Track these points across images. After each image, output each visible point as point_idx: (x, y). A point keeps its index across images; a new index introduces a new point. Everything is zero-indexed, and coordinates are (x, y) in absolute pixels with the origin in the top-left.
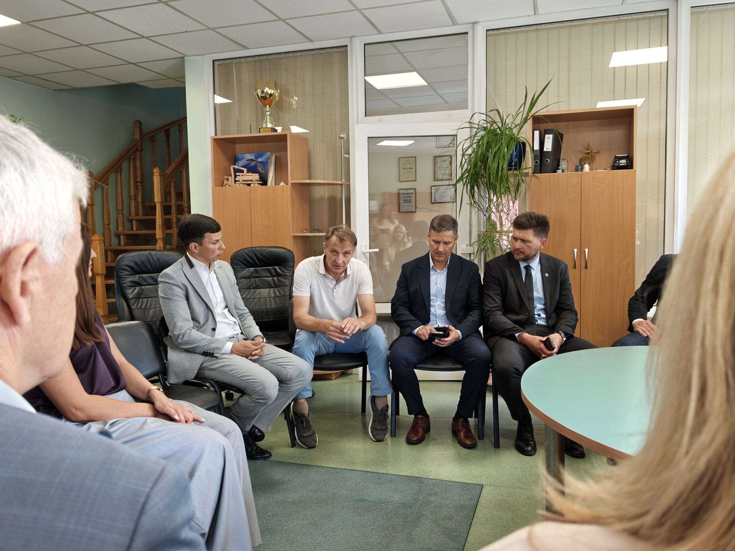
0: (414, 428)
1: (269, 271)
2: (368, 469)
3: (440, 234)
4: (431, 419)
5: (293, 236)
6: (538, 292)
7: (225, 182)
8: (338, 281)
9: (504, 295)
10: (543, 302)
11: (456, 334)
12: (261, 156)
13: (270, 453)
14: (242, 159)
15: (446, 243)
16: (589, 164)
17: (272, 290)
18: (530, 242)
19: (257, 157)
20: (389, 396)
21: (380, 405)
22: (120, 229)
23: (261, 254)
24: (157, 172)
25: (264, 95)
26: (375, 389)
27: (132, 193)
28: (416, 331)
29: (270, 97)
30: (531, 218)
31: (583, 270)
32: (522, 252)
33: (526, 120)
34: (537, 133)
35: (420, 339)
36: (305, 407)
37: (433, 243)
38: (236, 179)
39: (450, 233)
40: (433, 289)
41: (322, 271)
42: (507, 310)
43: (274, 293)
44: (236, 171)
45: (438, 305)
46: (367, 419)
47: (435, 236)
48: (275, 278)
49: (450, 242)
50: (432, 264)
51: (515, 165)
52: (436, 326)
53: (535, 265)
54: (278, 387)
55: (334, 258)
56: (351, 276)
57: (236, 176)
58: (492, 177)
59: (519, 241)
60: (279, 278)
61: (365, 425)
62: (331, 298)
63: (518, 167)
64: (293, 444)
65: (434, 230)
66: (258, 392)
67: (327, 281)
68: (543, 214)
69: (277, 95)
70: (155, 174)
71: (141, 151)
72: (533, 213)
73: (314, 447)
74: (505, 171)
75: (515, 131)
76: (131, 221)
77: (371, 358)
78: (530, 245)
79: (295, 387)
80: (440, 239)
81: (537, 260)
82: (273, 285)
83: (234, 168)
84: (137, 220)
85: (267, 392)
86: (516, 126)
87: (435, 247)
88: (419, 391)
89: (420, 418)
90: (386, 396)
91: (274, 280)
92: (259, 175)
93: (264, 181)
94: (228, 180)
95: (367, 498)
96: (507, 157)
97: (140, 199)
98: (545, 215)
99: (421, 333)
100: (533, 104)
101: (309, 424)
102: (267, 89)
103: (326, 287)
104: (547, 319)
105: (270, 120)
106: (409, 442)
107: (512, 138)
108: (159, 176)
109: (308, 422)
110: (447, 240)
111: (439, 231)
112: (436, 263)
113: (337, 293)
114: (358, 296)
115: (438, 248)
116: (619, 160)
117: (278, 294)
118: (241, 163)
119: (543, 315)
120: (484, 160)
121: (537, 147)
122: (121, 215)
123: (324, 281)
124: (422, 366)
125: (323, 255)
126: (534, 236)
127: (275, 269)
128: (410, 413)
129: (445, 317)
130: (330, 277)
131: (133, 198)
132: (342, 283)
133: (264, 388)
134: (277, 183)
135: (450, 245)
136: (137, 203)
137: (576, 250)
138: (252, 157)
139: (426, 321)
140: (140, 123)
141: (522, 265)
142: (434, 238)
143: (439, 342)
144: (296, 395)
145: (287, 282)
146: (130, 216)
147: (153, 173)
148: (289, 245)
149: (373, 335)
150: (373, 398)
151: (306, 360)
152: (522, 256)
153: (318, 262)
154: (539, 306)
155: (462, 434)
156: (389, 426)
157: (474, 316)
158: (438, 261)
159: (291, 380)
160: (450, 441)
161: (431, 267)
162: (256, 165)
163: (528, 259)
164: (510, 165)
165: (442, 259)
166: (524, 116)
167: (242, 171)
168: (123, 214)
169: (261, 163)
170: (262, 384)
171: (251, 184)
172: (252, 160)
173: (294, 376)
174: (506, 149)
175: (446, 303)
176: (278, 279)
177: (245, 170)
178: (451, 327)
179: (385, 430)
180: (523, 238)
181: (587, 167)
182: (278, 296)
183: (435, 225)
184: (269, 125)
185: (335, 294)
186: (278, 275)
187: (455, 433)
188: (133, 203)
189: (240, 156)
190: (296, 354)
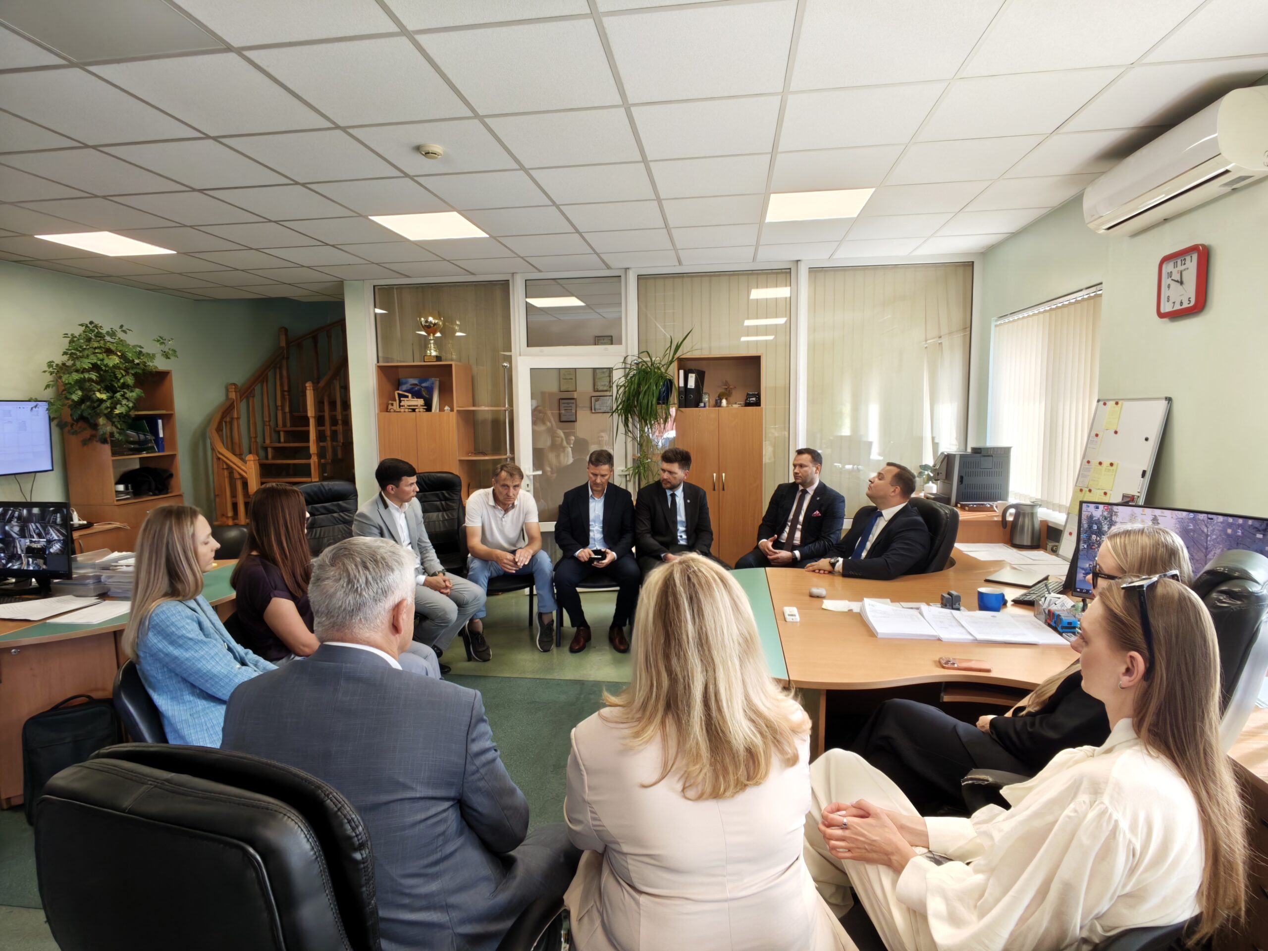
0: (576, 639)
1: (437, 495)
2: (538, 677)
3: (598, 467)
4: (591, 628)
5: (460, 461)
6: (681, 516)
7: (390, 407)
8: (506, 511)
9: (653, 520)
10: (685, 525)
11: (612, 555)
12: (425, 380)
13: (449, 668)
14: (406, 383)
15: (603, 476)
16: (726, 399)
17: (440, 514)
18: (676, 473)
19: (421, 382)
20: (554, 613)
21: (546, 620)
22: (268, 441)
23: (429, 480)
24: (310, 386)
25: (427, 324)
26: (542, 607)
27: (279, 403)
28: (577, 553)
29: (434, 326)
30: (677, 453)
31: (721, 491)
32: (669, 482)
33: (671, 362)
34: (682, 372)
35: (580, 561)
36: (480, 626)
37: (591, 475)
38: (401, 404)
39: (606, 467)
40: (592, 516)
41: (492, 502)
42: (655, 533)
43: (443, 516)
44: (400, 396)
45: (597, 530)
46: (535, 631)
47: (593, 469)
48: (443, 503)
49: (606, 475)
50: (590, 493)
51: (664, 400)
52: (595, 549)
53: (679, 493)
54: (457, 611)
55: (505, 492)
56: (518, 506)
57: (400, 401)
58: (643, 411)
59: (667, 473)
60: (448, 502)
61: (532, 638)
62: (500, 527)
63: (666, 401)
64: (470, 658)
65: (593, 464)
66: (440, 616)
67: (497, 512)
68: (686, 450)
69: (441, 323)
70: (308, 388)
71: (288, 358)
72: (678, 449)
73: (489, 660)
74: (654, 407)
75: (663, 370)
76: (278, 432)
77: (537, 579)
78: (676, 476)
79: (471, 610)
80: (597, 472)
81: (681, 488)
82: (441, 508)
83: (399, 394)
84: (285, 432)
85: (448, 616)
86: (663, 366)
87: (594, 478)
88: (581, 606)
89: (582, 630)
90: (552, 612)
91: (442, 504)
92: (424, 400)
93: (428, 407)
94: (392, 405)
95: (538, 700)
96: (656, 394)
97: (287, 410)
98: (689, 451)
99: (580, 555)
100: (678, 347)
101: (484, 640)
102: (431, 319)
103: (495, 516)
104: (688, 539)
105: (435, 348)
106: (573, 651)
107: (661, 376)
108: (312, 391)
109: (483, 638)
110: (603, 473)
111: (596, 465)
112: (595, 492)
113: (506, 522)
114: (524, 523)
115: (596, 480)
116: (750, 398)
117: (446, 517)
118: (405, 387)
119: (684, 536)
120: (638, 393)
121: (682, 384)
122: (268, 427)
123: (494, 512)
124: (581, 584)
125: (492, 488)
126: (679, 468)
127: (443, 494)
128: (573, 625)
129: (602, 540)
130: (499, 508)
131: (280, 408)
132: (511, 513)
133: (446, 613)
134: (441, 409)
135: (607, 477)
136: (284, 413)
137: (715, 475)
138: (415, 381)
139: (585, 543)
140: (286, 330)
141: (669, 493)
142: (592, 471)
143: (597, 564)
144: (471, 616)
145: (455, 505)
146: (277, 427)
147: (306, 387)
148: (456, 469)
149: (539, 560)
150: (540, 615)
151: (480, 585)
152: (669, 485)
153: (487, 495)
154: (681, 528)
155: (617, 640)
156: (555, 638)
157: (628, 538)
158: (596, 491)
159: (467, 604)
160: (607, 648)
161: (590, 495)
162: (420, 390)
163: (674, 487)
164: (659, 399)
165: (599, 489)
166: (670, 359)
167: (407, 397)
168: (270, 425)
169: (425, 387)
170: (444, 610)
171: (415, 409)
172: (416, 385)
173: (471, 601)
174: (655, 388)
175: (604, 528)
176: (446, 503)
177: (410, 395)
178: (608, 551)
179: (551, 642)
180: (671, 470)
181: (724, 402)
182: (447, 520)
183: (593, 459)
184: (434, 353)
185: (504, 523)
186: (446, 499)
187: (611, 640)
188: (280, 414)
189: (403, 380)
190: (471, 580)
